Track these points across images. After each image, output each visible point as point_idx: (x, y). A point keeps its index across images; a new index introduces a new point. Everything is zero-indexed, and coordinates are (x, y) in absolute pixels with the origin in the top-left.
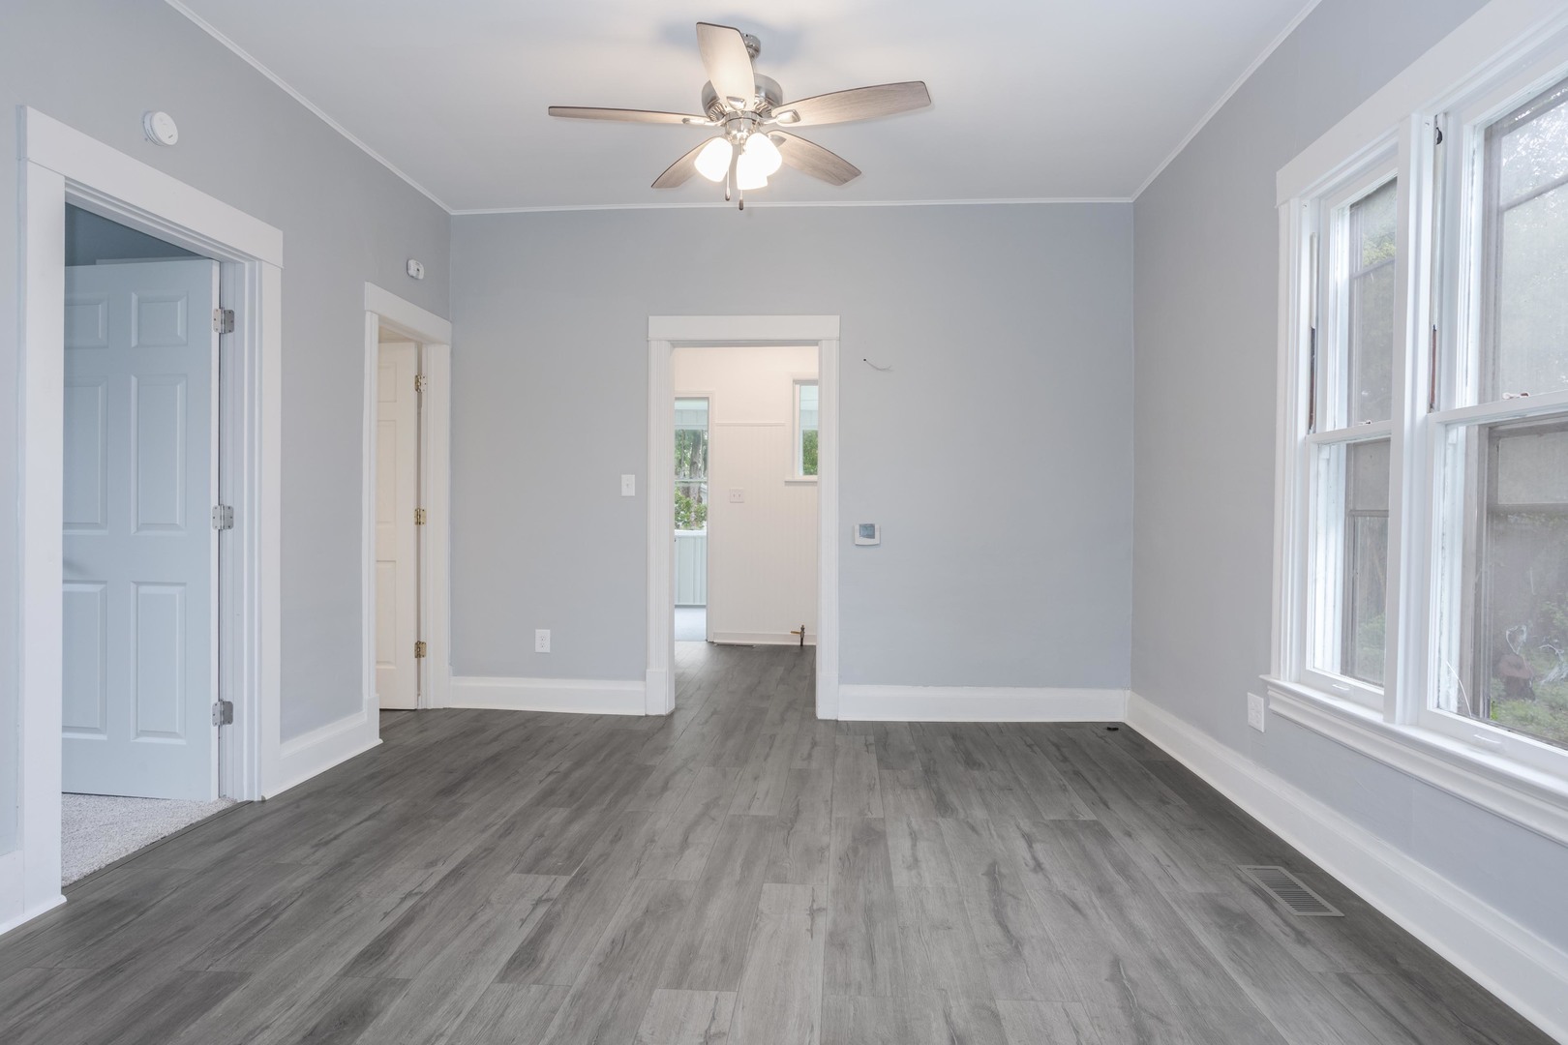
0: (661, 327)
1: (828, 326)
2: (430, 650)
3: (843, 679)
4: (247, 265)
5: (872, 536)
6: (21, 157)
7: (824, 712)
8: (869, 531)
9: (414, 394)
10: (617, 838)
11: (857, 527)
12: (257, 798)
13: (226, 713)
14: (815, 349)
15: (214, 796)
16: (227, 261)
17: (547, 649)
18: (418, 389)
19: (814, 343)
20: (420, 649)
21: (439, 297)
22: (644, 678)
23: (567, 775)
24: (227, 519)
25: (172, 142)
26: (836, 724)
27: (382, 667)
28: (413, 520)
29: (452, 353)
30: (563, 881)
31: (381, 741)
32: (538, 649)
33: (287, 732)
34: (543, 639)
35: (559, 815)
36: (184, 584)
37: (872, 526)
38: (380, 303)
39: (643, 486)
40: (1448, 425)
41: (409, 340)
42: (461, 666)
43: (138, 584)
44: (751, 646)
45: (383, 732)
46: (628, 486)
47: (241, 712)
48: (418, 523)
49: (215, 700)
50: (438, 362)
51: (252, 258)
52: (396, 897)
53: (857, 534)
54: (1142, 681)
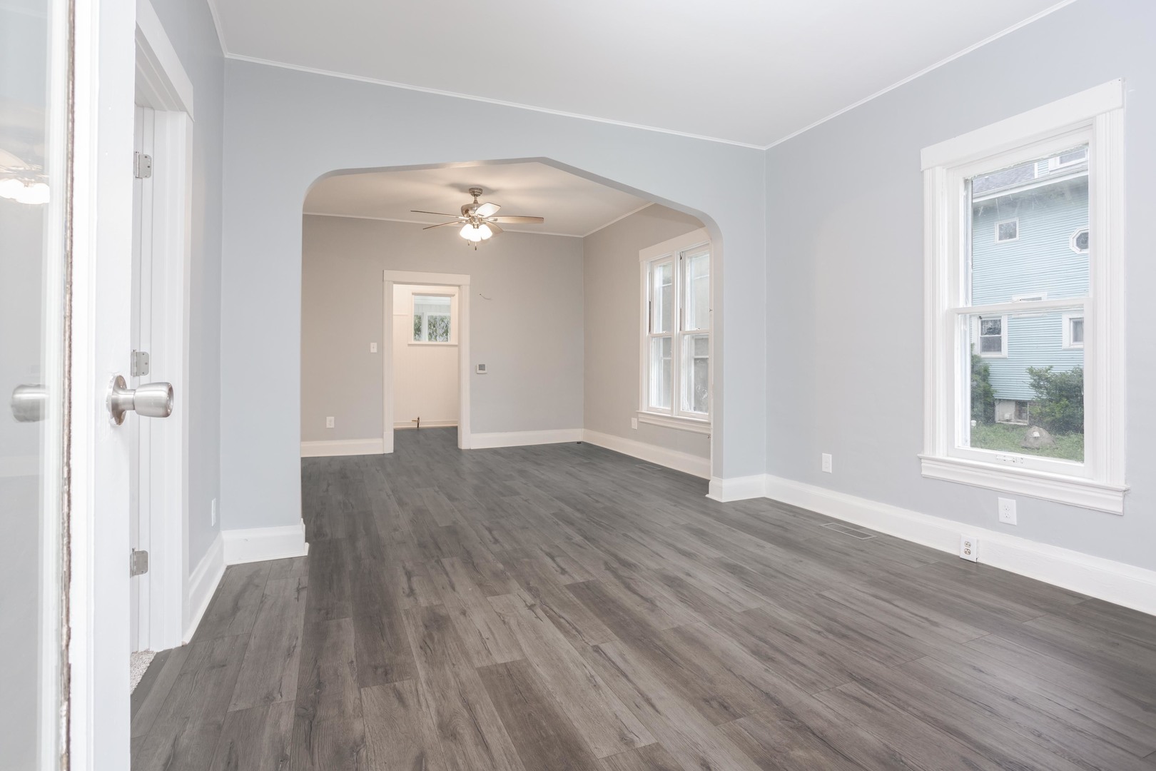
0: (389, 275)
1: (465, 279)
3: (474, 430)
5: (484, 370)
7: (464, 447)
8: (482, 367)
11: (477, 366)
14: (460, 287)
17: (333, 426)
22: (382, 436)
26: (468, 451)
32: (328, 426)
34: (330, 422)
37: (484, 365)
39: (381, 347)
40: (684, 335)
46: (374, 348)
53: (478, 369)
54: (589, 424)
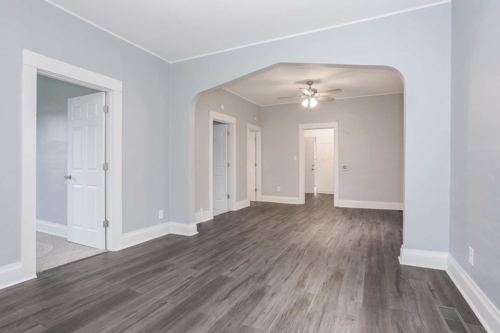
2: (258, 190)
3: (339, 198)
4: (231, 124)
5: (346, 168)
6: (209, 117)
7: (335, 205)
8: (344, 167)
9: (255, 141)
10: (290, 218)
11: (342, 166)
12: (233, 211)
13: (228, 197)
14: (333, 129)
15: (227, 210)
16: (228, 124)
17: (280, 191)
18: (255, 140)
19: (333, 128)
20: (256, 190)
21: (259, 123)
22: (298, 197)
23: (282, 211)
24: (229, 165)
25: (223, 109)
26: (338, 208)
27: (250, 193)
28: (255, 165)
29: (262, 133)
30: (280, 222)
31: (250, 205)
32: (278, 191)
33: (237, 201)
34: (279, 189)
35: (281, 215)
36: (222, 176)
37: (346, 166)
38: (250, 126)
39: (298, 158)
41: (253, 131)
42: (263, 194)
43: (216, 176)
44: (326, 194)
45: (250, 204)
47: (231, 196)
48: (256, 166)
49: (227, 194)
50: (259, 135)
51: (232, 123)
52: (256, 221)
53: (342, 168)
